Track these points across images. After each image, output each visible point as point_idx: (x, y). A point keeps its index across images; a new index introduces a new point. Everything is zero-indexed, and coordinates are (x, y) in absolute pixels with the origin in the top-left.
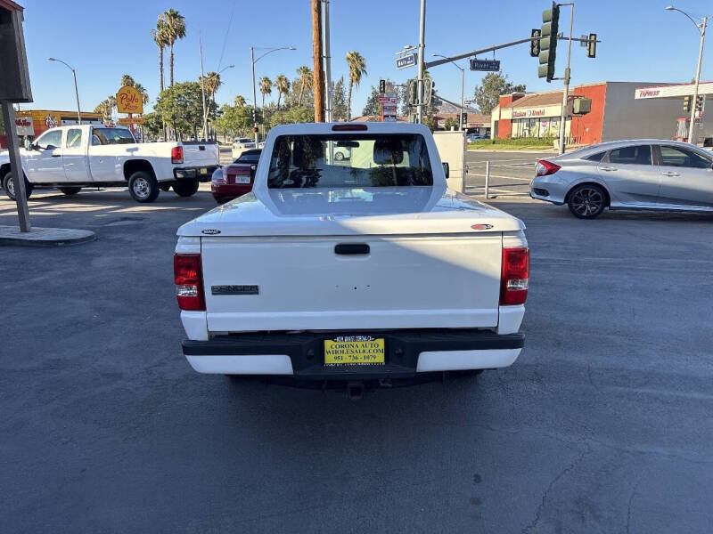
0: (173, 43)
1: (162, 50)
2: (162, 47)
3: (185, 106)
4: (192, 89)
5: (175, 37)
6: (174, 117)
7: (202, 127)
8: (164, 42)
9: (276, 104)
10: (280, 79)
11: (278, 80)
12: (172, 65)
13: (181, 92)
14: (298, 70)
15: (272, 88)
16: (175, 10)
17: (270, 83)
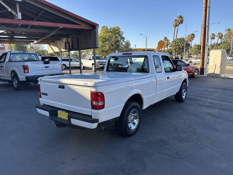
0: (178, 26)
1: (175, 28)
2: (175, 27)
3: (179, 46)
4: (182, 40)
5: (179, 23)
6: (175, 49)
7: (184, 52)
8: (176, 26)
9: (216, 43)
10: (219, 34)
11: (218, 34)
12: (177, 33)
13: (178, 41)
14: (226, 30)
15: (215, 37)
16: (181, 15)
17: (214, 35)
